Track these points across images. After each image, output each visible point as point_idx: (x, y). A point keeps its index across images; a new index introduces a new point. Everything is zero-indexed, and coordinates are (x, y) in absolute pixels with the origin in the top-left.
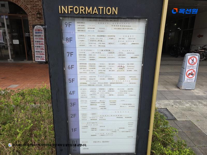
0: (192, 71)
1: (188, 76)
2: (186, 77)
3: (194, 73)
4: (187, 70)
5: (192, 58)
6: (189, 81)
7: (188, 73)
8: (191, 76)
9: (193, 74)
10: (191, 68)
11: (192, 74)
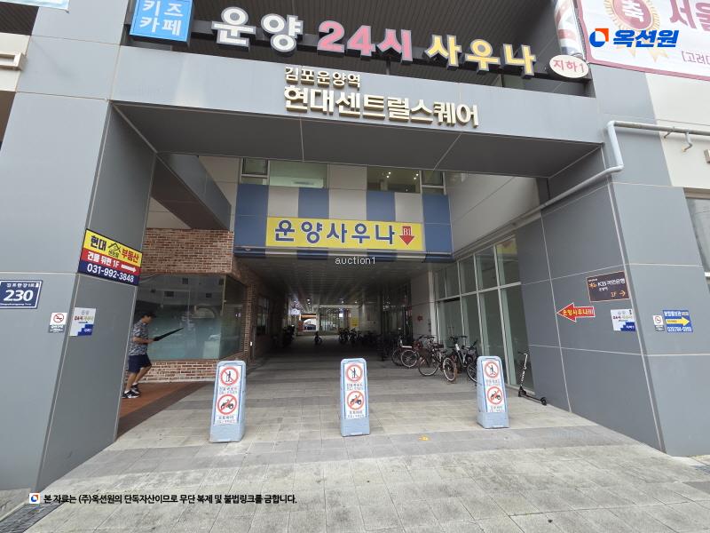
0: (230, 398)
1: (220, 411)
2: (218, 413)
3: (233, 402)
4: (219, 396)
5: (228, 371)
6: (223, 421)
7: (221, 404)
8: (227, 410)
9: (232, 405)
10: (226, 392)
11: (230, 406)
